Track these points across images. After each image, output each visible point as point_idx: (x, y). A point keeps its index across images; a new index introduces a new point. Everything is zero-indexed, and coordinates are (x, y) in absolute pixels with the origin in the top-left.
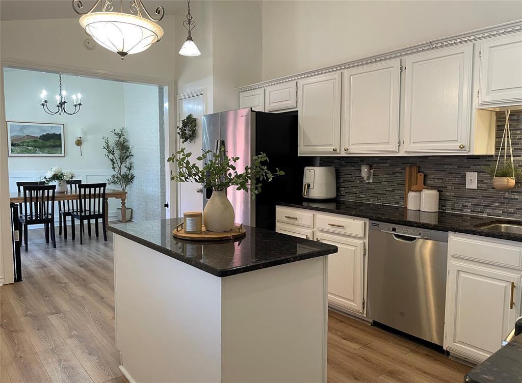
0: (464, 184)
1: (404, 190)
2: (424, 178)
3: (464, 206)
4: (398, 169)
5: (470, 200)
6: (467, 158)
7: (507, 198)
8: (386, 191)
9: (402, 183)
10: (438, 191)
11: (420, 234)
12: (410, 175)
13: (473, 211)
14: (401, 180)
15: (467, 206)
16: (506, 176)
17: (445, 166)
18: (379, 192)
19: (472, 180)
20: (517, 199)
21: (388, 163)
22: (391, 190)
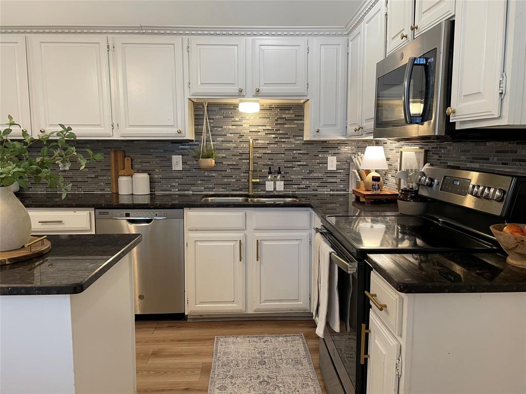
0: (171, 166)
1: (110, 176)
2: (132, 162)
3: (173, 186)
5: (177, 180)
6: (172, 143)
7: (206, 176)
8: (87, 178)
9: (108, 168)
10: (148, 174)
11: (156, 215)
12: (116, 161)
13: (181, 190)
14: (105, 166)
15: (175, 186)
16: (210, 158)
17: (152, 150)
18: (79, 180)
19: (177, 162)
20: (214, 176)
22: (93, 176)
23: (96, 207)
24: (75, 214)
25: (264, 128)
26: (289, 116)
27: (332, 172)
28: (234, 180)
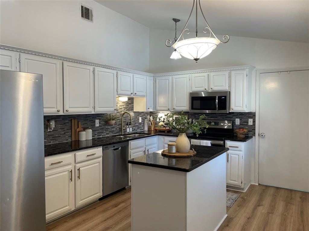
0: (95, 125)
4: (67, 121)
8: (60, 134)
10: (92, 130)
13: (98, 136)
17: (88, 118)
18: (57, 136)
19: (97, 123)
21: (61, 118)
22: (63, 133)
23: (103, 145)
24: (98, 150)
25: (123, 107)
26: (130, 102)
27: (140, 123)
28: (115, 129)
